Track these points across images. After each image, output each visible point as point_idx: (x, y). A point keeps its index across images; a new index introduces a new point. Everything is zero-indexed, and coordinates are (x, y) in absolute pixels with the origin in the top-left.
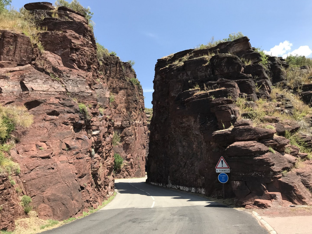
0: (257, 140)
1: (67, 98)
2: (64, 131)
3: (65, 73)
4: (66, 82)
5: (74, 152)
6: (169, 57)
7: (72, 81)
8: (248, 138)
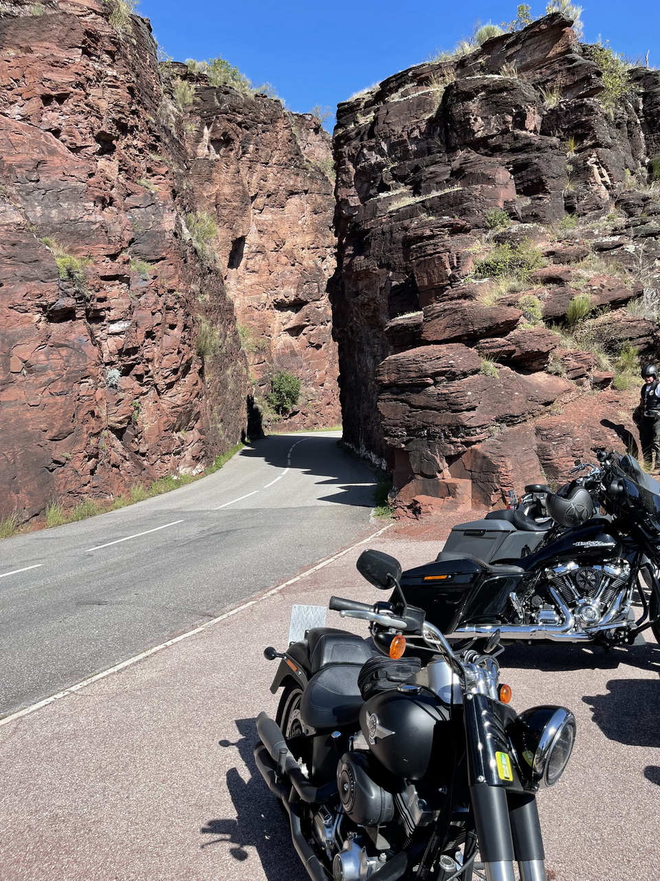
0: (466, 340)
1: (24, 241)
2: (15, 328)
3: (23, 170)
4: (26, 197)
5: (44, 379)
6: (369, 95)
7: (43, 191)
8: (446, 337)
